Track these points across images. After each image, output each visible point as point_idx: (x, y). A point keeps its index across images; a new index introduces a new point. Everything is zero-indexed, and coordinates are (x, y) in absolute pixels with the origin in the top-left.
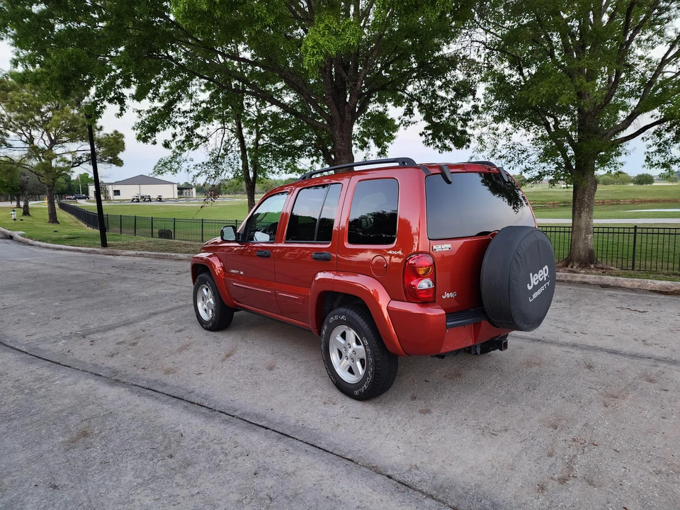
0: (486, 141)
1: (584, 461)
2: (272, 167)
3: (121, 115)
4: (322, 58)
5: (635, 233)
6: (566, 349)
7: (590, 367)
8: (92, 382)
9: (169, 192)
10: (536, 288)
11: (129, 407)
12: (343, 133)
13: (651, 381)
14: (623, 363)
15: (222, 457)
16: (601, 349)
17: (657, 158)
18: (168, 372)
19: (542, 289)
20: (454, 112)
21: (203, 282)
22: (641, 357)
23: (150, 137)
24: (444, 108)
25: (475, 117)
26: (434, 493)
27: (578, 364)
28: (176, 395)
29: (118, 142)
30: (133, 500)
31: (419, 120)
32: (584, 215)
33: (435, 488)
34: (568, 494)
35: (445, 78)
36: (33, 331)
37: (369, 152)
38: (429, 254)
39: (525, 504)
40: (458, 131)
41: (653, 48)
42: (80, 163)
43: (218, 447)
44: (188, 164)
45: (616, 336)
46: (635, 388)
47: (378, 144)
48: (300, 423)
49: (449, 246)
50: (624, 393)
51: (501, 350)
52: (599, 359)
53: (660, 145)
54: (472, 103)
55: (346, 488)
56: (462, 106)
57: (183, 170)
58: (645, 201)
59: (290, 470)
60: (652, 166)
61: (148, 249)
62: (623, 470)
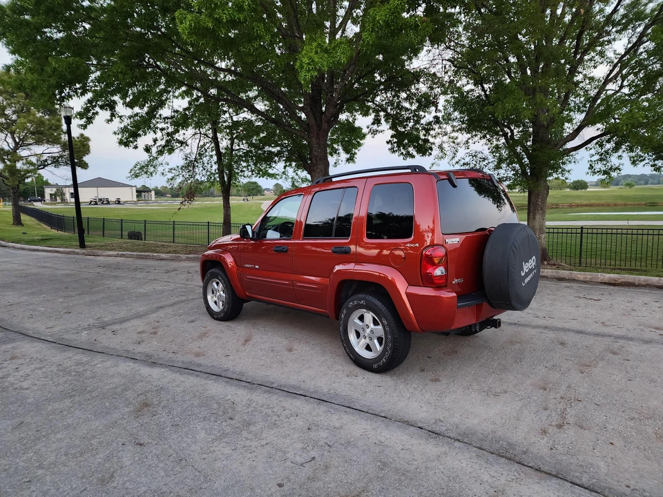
0: (446, 149)
1: (573, 412)
2: (244, 171)
3: (111, 120)
4: (316, 73)
5: (582, 233)
6: (539, 330)
7: (562, 344)
8: (131, 364)
9: (128, 195)
10: (527, 274)
11: (176, 383)
12: (319, 140)
13: (614, 353)
14: (590, 341)
15: (275, 417)
16: (569, 330)
17: (599, 166)
18: (197, 355)
19: (531, 276)
20: (417, 122)
21: (215, 276)
22: (603, 335)
23: (132, 142)
24: (409, 119)
25: (436, 127)
26: (459, 438)
27: (553, 342)
28: (213, 373)
29: (84, 145)
30: (214, 451)
31: (386, 129)
32: (538, 217)
33: (460, 435)
34: (566, 435)
35: (409, 90)
36: (50, 324)
37: (339, 158)
38: (443, 246)
39: (534, 443)
40: (421, 139)
41: (595, 67)
42: (45, 166)
43: (269, 411)
44: (163, 168)
45: (579, 319)
46: (602, 359)
47: (347, 151)
48: (332, 391)
49: (458, 239)
50: (594, 363)
51: (496, 328)
52: (570, 338)
53: (602, 154)
54: (434, 114)
55: (388, 436)
56: (425, 116)
57: (158, 173)
58: (582, 206)
59: (337, 425)
60: (594, 173)
61: (126, 249)
62: (605, 417)
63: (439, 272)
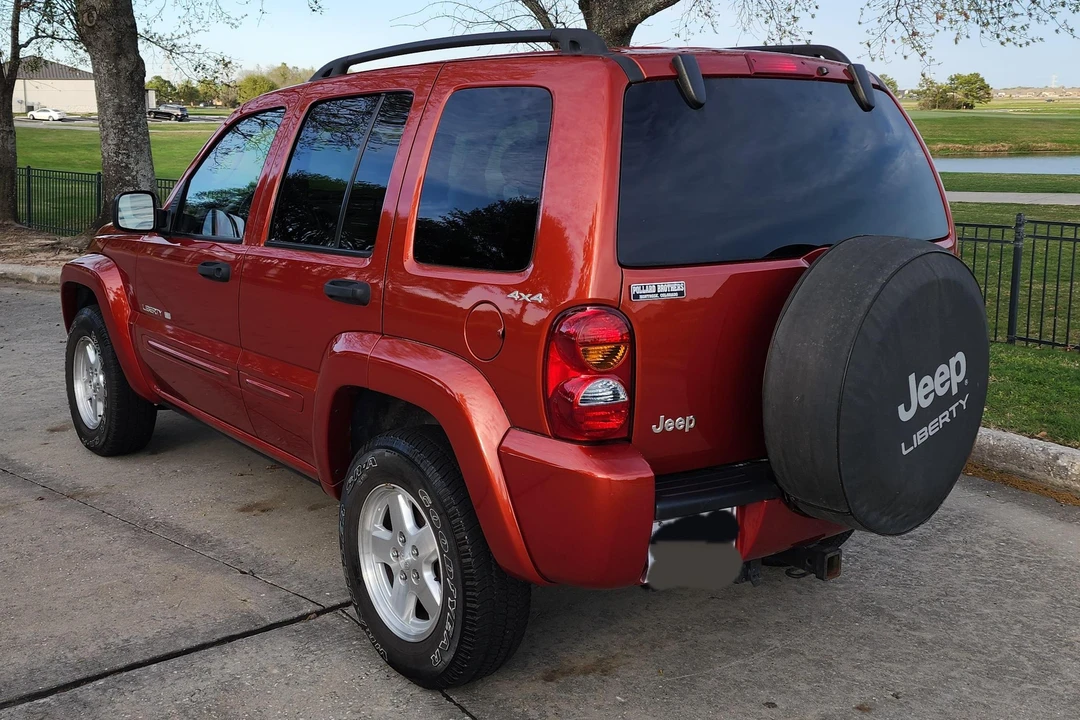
21: (86, 329)
38: (619, 307)
49: (677, 286)
51: (820, 578)
63: (602, 390)
